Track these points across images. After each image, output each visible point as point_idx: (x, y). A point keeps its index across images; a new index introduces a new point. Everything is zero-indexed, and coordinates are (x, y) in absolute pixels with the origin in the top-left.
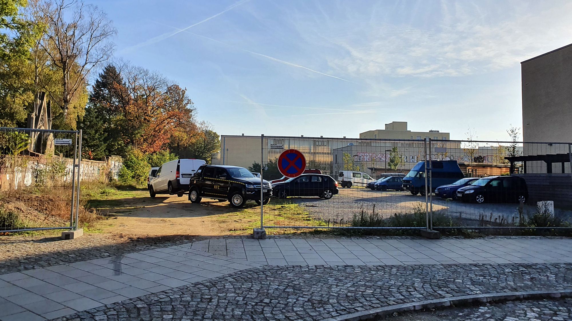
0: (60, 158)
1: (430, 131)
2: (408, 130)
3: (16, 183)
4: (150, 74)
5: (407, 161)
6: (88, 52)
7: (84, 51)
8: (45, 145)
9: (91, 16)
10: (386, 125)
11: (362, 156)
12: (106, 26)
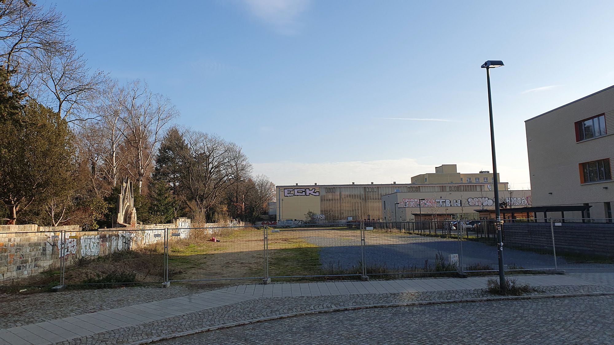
0: (141, 226)
1: (480, 172)
2: (457, 172)
3: (113, 249)
4: (209, 137)
5: (451, 206)
6: (157, 132)
7: (154, 132)
8: (130, 218)
9: (157, 102)
10: (436, 168)
11: (408, 202)
12: (170, 110)
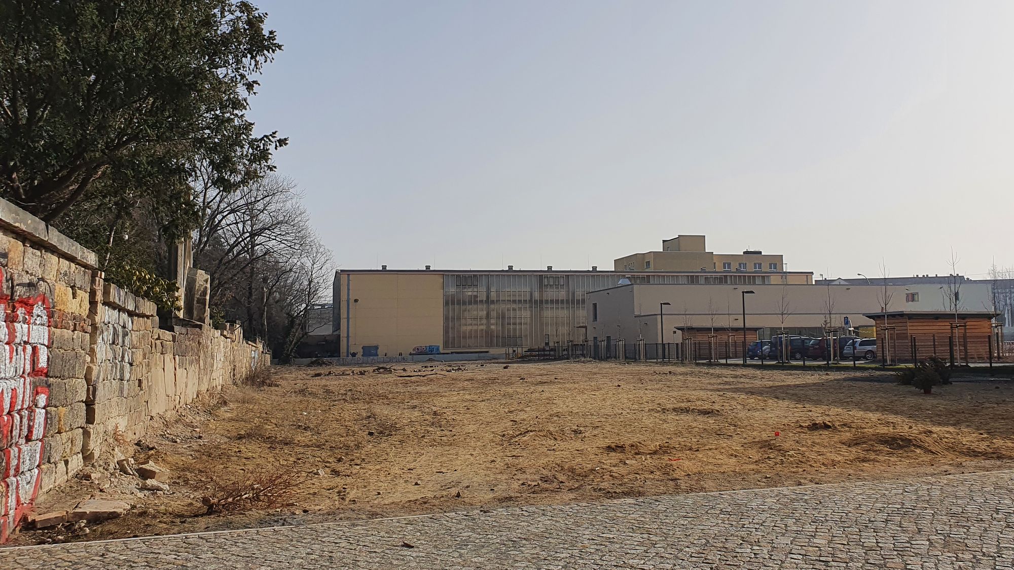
1: (744, 253)
10: (664, 241)
